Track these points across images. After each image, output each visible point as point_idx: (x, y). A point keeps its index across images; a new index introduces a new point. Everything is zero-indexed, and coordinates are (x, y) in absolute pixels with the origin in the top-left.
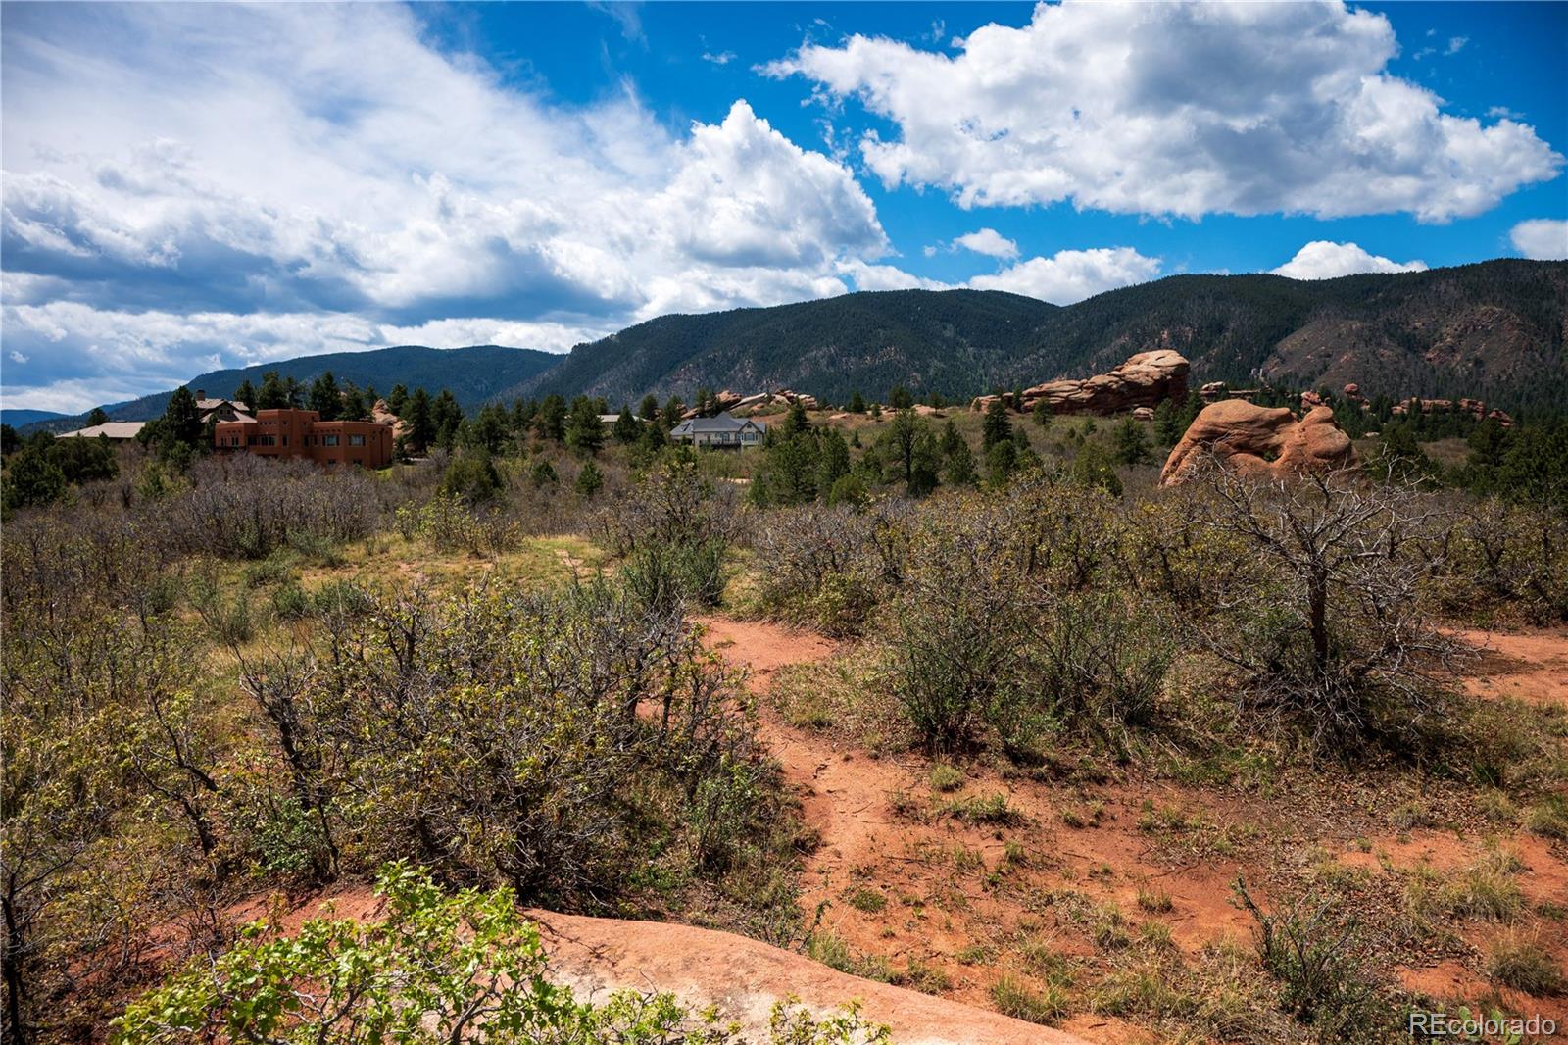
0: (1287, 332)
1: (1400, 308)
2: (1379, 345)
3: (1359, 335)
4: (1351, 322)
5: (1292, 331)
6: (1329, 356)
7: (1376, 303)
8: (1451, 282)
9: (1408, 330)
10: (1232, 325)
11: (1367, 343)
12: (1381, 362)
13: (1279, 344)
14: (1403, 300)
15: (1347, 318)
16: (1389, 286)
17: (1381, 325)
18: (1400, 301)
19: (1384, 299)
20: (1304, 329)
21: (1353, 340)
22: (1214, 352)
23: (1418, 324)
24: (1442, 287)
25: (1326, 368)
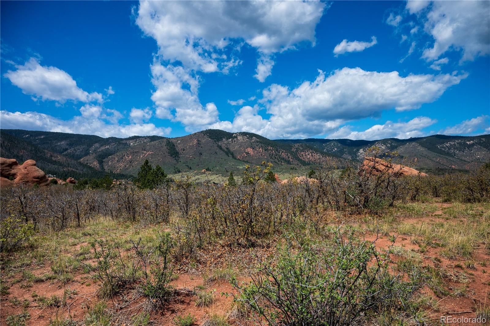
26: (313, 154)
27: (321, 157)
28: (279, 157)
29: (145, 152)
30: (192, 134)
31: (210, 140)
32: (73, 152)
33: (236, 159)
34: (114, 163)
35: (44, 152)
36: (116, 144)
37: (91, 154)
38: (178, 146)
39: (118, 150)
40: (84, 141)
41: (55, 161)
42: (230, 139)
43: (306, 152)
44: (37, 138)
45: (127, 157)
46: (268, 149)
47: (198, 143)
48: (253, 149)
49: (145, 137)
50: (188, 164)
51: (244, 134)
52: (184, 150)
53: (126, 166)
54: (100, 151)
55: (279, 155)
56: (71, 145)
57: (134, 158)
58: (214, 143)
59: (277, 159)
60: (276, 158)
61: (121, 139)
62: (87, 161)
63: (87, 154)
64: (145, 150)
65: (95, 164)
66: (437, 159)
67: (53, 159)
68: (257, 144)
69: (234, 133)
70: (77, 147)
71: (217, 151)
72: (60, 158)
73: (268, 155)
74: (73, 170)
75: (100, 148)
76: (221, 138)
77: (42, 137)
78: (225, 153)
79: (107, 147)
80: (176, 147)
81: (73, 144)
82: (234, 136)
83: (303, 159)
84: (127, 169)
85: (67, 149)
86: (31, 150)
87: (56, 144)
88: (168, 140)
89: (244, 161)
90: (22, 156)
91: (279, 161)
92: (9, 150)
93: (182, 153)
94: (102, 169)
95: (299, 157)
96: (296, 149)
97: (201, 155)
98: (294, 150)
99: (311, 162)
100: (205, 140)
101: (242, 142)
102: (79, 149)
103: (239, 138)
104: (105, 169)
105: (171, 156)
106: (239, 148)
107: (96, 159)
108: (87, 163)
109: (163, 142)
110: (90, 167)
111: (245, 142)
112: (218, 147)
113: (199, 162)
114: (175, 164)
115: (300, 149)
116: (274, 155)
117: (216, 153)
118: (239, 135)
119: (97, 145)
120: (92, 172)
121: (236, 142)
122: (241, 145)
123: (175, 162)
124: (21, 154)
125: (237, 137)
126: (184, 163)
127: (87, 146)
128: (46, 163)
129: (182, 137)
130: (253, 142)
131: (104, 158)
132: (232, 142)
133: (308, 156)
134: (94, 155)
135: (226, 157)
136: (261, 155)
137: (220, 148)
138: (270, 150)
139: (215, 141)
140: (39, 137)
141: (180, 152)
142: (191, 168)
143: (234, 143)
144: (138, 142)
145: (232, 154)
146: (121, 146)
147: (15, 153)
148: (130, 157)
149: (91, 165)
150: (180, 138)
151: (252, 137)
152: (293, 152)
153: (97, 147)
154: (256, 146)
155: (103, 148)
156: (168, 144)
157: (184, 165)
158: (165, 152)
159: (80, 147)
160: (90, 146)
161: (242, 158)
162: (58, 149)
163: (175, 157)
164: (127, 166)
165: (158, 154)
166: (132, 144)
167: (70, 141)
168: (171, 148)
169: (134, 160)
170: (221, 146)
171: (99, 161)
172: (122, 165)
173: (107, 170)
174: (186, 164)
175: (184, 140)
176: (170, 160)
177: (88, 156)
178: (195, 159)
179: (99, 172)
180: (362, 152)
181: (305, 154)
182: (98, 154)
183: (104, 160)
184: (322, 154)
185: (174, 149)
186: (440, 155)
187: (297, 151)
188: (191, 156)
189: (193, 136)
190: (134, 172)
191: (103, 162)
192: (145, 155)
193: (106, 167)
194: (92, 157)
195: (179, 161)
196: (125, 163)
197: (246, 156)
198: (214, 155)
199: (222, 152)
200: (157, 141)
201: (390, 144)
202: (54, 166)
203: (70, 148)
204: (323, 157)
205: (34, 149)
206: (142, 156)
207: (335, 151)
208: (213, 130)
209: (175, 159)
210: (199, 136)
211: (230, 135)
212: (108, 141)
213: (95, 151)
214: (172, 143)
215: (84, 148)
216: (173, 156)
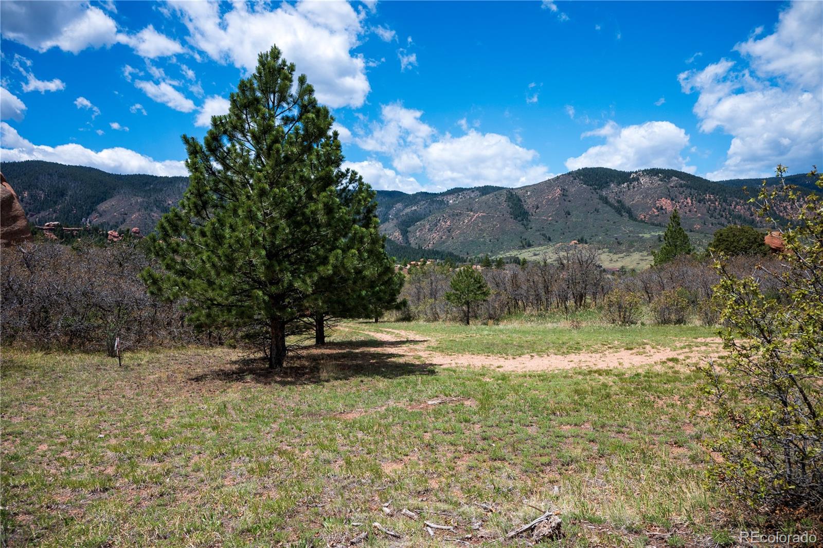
0: (103, 200)
1: (161, 193)
2: (152, 210)
3: (141, 204)
4: (137, 198)
5: (106, 200)
6: (126, 214)
7: (150, 190)
8: (185, 183)
9: (166, 205)
10: (70, 193)
11: (146, 209)
12: (153, 220)
13: (98, 206)
14: (163, 190)
15: (135, 195)
16: (156, 182)
17: (152, 201)
18: (161, 190)
19: (154, 189)
20: (111, 200)
21: (138, 207)
22: (59, 207)
23: (170, 202)
24: (181, 185)
25: (124, 220)
28: (730, 214)
29: (472, 213)
30: (553, 179)
31: (585, 189)
33: (636, 220)
34: (423, 232)
36: (427, 202)
37: (390, 221)
38: (528, 201)
39: (430, 212)
42: (624, 183)
45: (443, 223)
46: (705, 199)
47: (563, 195)
48: (672, 200)
49: (472, 188)
50: (544, 232)
51: (653, 172)
52: (537, 208)
53: (442, 238)
54: (403, 215)
55: (729, 209)
57: (454, 224)
58: (592, 193)
59: (726, 218)
60: (722, 216)
61: (436, 195)
62: (385, 230)
63: (386, 220)
64: (471, 211)
65: (397, 236)
68: (682, 190)
69: (633, 172)
71: (600, 206)
73: (705, 211)
75: (404, 209)
76: (607, 183)
78: (613, 210)
79: (413, 208)
80: (523, 203)
82: (633, 178)
83: (785, 216)
84: (444, 242)
88: (510, 192)
89: (653, 224)
91: (729, 222)
93: (534, 213)
94: (407, 243)
95: (777, 212)
97: (569, 214)
100: (576, 188)
101: (648, 189)
103: (643, 180)
104: (410, 244)
105: (516, 218)
106: (643, 199)
107: (397, 228)
109: (500, 195)
110: (389, 241)
111: (655, 188)
112: (600, 199)
113: (565, 228)
114: (522, 233)
116: (718, 211)
117: (597, 210)
118: (644, 175)
119: (399, 206)
121: (636, 189)
122: (646, 193)
123: (521, 228)
125: (638, 179)
126: (539, 231)
127: (386, 208)
129: (534, 185)
130: (672, 187)
131: (410, 226)
132: (629, 189)
134: (395, 221)
135: (617, 217)
136: (690, 211)
137: (605, 200)
138: (710, 200)
139: (595, 189)
141: (532, 211)
142: (550, 239)
143: (632, 190)
144: (461, 198)
145: (629, 212)
146: (435, 205)
148: (448, 223)
149: (390, 238)
150: (530, 186)
151: (669, 178)
153: (400, 209)
154: (678, 195)
155: (408, 210)
156: (510, 198)
157: (539, 233)
158: (505, 213)
160: (389, 207)
161: (649, 219)
163: (523, 220)
164: (444, 237)
165: (493, 217)
166: (451, 201)
168: (516, 205)
169: (454, 227)
170: (606, 198)
171: (401, 230)
172: (436, 235)
173: (413, 245)
174: (542, 232)
175: (539, 189)
176: (513, 226)
177: (387, 223)
178: (557, 222)
179: (402, 248)
182: (400, 219)
183: (409, 229)
185: (521, 207)
188: (550, 218)
189: (554, 181)
190: (454, 248)
191: (407, 232)
192: (471, 219)
193: (412, 240)
194: (391, 225)
195: (529, 227)
196: (440, 233)
197: (657, 213)
198: (592, 215)
199: (608, 208)
200: (491, 195)
206: (466, 221)
208: (591, 168)
209: (522, 224)
210: (564, 182)
211: (622, 177)
212: (416, 198)
213: (397, 216)
214: (516, 196)
215: (381, 211)
216: (518, 218)
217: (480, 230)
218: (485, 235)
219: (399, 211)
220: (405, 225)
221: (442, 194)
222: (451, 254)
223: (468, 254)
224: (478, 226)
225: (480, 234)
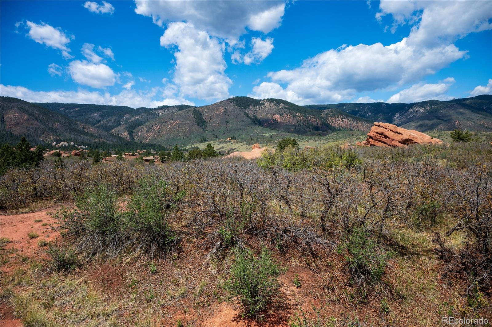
26: (344, 119)
27: (352, 122)
28: (307, 123)
29: (173, 121)
30: (219, 102)
31: (237, 108)
32: (105, 123)
33: (262, 126)
34: (143, 133)
35: (77, 124)
36: (145, 114)
37: (121, 125)
38: (205, 114)
39: (147, 120)
40: (116, 112)
41: (87, 133)
42: (257, 106)
43: (336, 117)
44: (72, 111)
45: (155, 127)
46: (296, 115)
47: (225, 112)
48: (281, 116)
49: (173, 106)
51: (271, 100)
52: (211, 119)
53: (154, 136)
54: (130, 122)
55: (307, 121)
56: (103, 116)
57: (162, 128)
58: (240, 111)
60: (304, 124)
61: (151, 110)
62: (118, 131)
63: (119, 124)
64: (172, 120)
65: (125, 135)
66: (481, 121)
67: (86, 130)
68: (285, 110)
69: (262, 100)
70: (109, 119)
71: (244, 118)
72: (91, 129)
73: (296, 122)
74: (104, 140)
75: (131, 118)
76: (248, 105)
77: (77, 109)
78: (251, 121)
79: (137, 117)
80: (203, 116)
81: (105, 115)
82: (261, 103)
83: (332, 125)
84: (156, 139)
85: (99, 121)
86: (65, 123)
87: (90, 116)
88: (195, 109)
89: (271, 129)
90: (57, 129)
91: (307, 128)
92: (45, 123)
93: (209, 122)
94: (132, 139)
95: (329, 123)
96: (326, 114)
97: (228, 123)
98: (323, 115)
99: (341, 128)
100: (232, 108)
101: (269, 109)
102: (111, 121)
103: (266, 104)
104: (134, 140)
105: (198, 125)
106: (266, 115)
107: (126, 130)
108: (118, 134)
109: (190, 111)
110: (121, 138)
111: (272, 109)
112: (244, 114)
113: (225, 131)
114: (202, 133)
115: (329, 115)
116: (302, 122)
117: (243, 121)
118: (267, 102)
119: (128, 116)
120: (121, 143)
121: (263, 109)
122: (268, 112)
123: (201, 130)
124: (56, 126)
125: (264, 104)
126: (211, 132)
127: (119, 117)
128: (79, 134)
129: (209, 105)
130: (281, 109)
131: (134, 129)
132: (259, 109)
133: (339, 122)
134: (125, 126)
135: (253, 125)
136: (289, 122)
137: (247, 115)
138: (298, 116)
139: (242, 109)
140: (74, 110)
141: (207, 121)
142: (217, 137)
143: (261, 110)
144: (167, 112)
145: (259, 122)
146: (151, 116)
147: (50, 126)
148: (158, 127)
149: (121, 136)
150: (206, 106)
151: (279, 103)
152: (323, 118)
153: (128, 118)
154: (283, 113)
155: (133, 119)
156: (195, 113)
157: (211, 133)
158: (192, 121)
159: (112, 118)
160: (121, 117)
161: (269, 126)
162: (91, 120)
163: (202, 126)
164: (156, 136)
165: (185, 124)
166: (161, 114)
167: (103, 112)
168: (198, 117)
169: (162, 129)
170: (248, 114)
171: (129, 131)
172: (151, 135)
173: (137, 141)
174: (213, 133)
175: (212, 108)
176: (197, 129)
177: (119, 127)
178: (221, 127)
179: (129, 142)
180: (398, 116)
181: (335, 119)
182: (128, 125)
183: (134, 131)
184: (353, 119)
185: (201, 118)
186: (484, 117)
187: (327, 117)
188: (218, 125)
189: (220, 104)
190: (162, 142)
191: (133, 132)
192: (172, 125)
193: (136, 138)
194: (122, 128)
195: (206, 130)
196: (154, 133)
197: (273, 123)
198: (240, 123)
199: (248, 120)
200: (184, 111)
201: (429, 107)
202: (86, 137)
203: (103, 120)
204: (354, 122)
205: (67, 121)
206: (169, 126)
207: (369, 115)
208: (240, 97)
209: (202, 128)
210: (225, 104)
211: (257, 102)
212: (138, 111)
213: (126, 122)
214: (199, 112)
215: (115, 119)
216: (200, 125)
217: (177, 131)
218: (180, 134)
219: (128, 119)
220: (131, 129)
221: (155, 109)
222: (160, 146)
223: (170, 146)
224: (176, 129)
225: (178, 134)
